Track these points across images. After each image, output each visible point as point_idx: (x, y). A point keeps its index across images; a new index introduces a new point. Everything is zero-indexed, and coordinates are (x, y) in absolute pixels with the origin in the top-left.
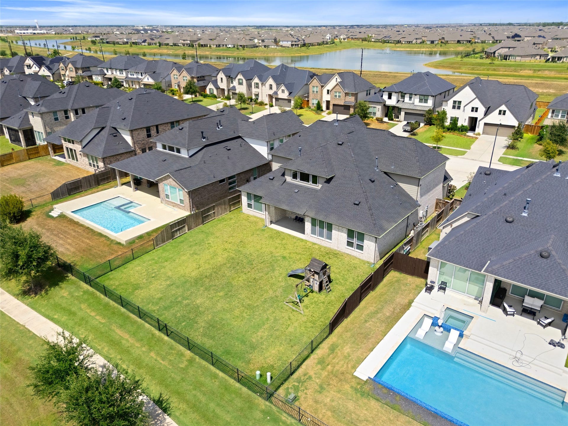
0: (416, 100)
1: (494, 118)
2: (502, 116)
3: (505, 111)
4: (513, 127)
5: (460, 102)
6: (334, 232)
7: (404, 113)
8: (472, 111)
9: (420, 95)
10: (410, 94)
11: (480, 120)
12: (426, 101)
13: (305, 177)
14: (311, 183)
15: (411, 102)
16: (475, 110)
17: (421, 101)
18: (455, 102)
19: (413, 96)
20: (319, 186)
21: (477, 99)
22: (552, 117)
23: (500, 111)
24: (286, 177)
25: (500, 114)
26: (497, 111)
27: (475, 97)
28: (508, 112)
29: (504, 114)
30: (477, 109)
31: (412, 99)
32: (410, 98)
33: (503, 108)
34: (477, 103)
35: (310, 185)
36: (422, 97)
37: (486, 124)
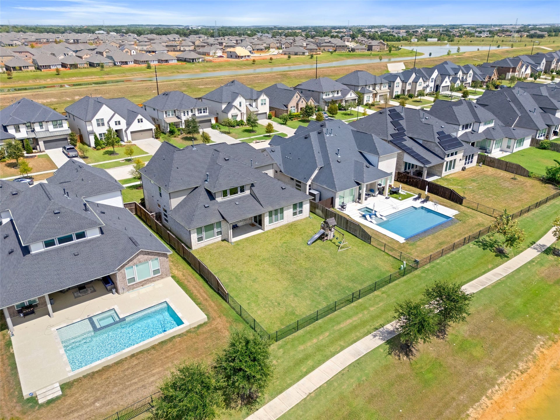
0: (49, 127)
1: (136, 126)
2: (140, 123)
3: (141, 119)
4: (151, 130)
5: (102, 119)
6: (285, 212)
7: (42, 142)
8: (116, 124)
9: (52, 121)
10: (39, 122)
11: (126, 131)
12: (61, 125)
13: (234, 191)
14: (239, 193)
15: (44, 130)
16: (118, 123)
17: (55, 126)
18: (97, 120)
19: (44, 123)
20: (247, 192)
21: (116, 115)
22: (166, 116)
23: (138, 120)
24: (216, 199)
25: (139, 122)
26: (136, 120)
27: (113, 113)
28: (144, 119)
29: (142, 122)
30: (119, 122)
31: (44, 127)
32: (41, 126)
33: (140, 117)
34: (117, 118)
35: (240, 195)
36: (55, 123)
37: (132, 132)
